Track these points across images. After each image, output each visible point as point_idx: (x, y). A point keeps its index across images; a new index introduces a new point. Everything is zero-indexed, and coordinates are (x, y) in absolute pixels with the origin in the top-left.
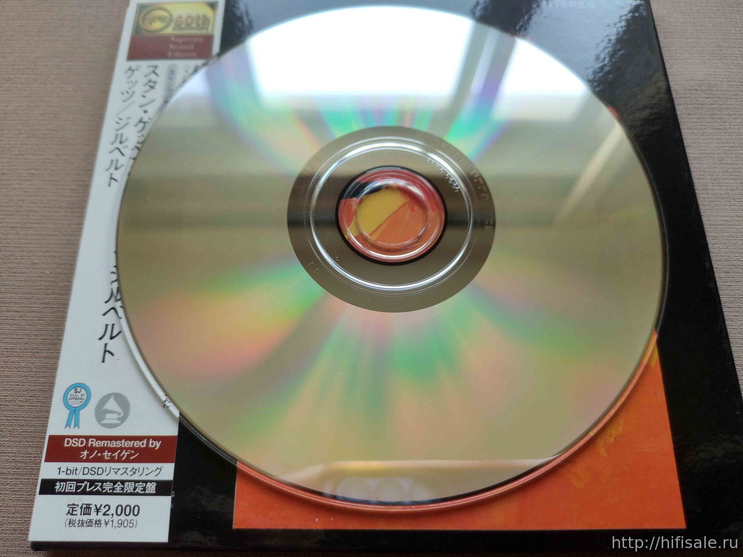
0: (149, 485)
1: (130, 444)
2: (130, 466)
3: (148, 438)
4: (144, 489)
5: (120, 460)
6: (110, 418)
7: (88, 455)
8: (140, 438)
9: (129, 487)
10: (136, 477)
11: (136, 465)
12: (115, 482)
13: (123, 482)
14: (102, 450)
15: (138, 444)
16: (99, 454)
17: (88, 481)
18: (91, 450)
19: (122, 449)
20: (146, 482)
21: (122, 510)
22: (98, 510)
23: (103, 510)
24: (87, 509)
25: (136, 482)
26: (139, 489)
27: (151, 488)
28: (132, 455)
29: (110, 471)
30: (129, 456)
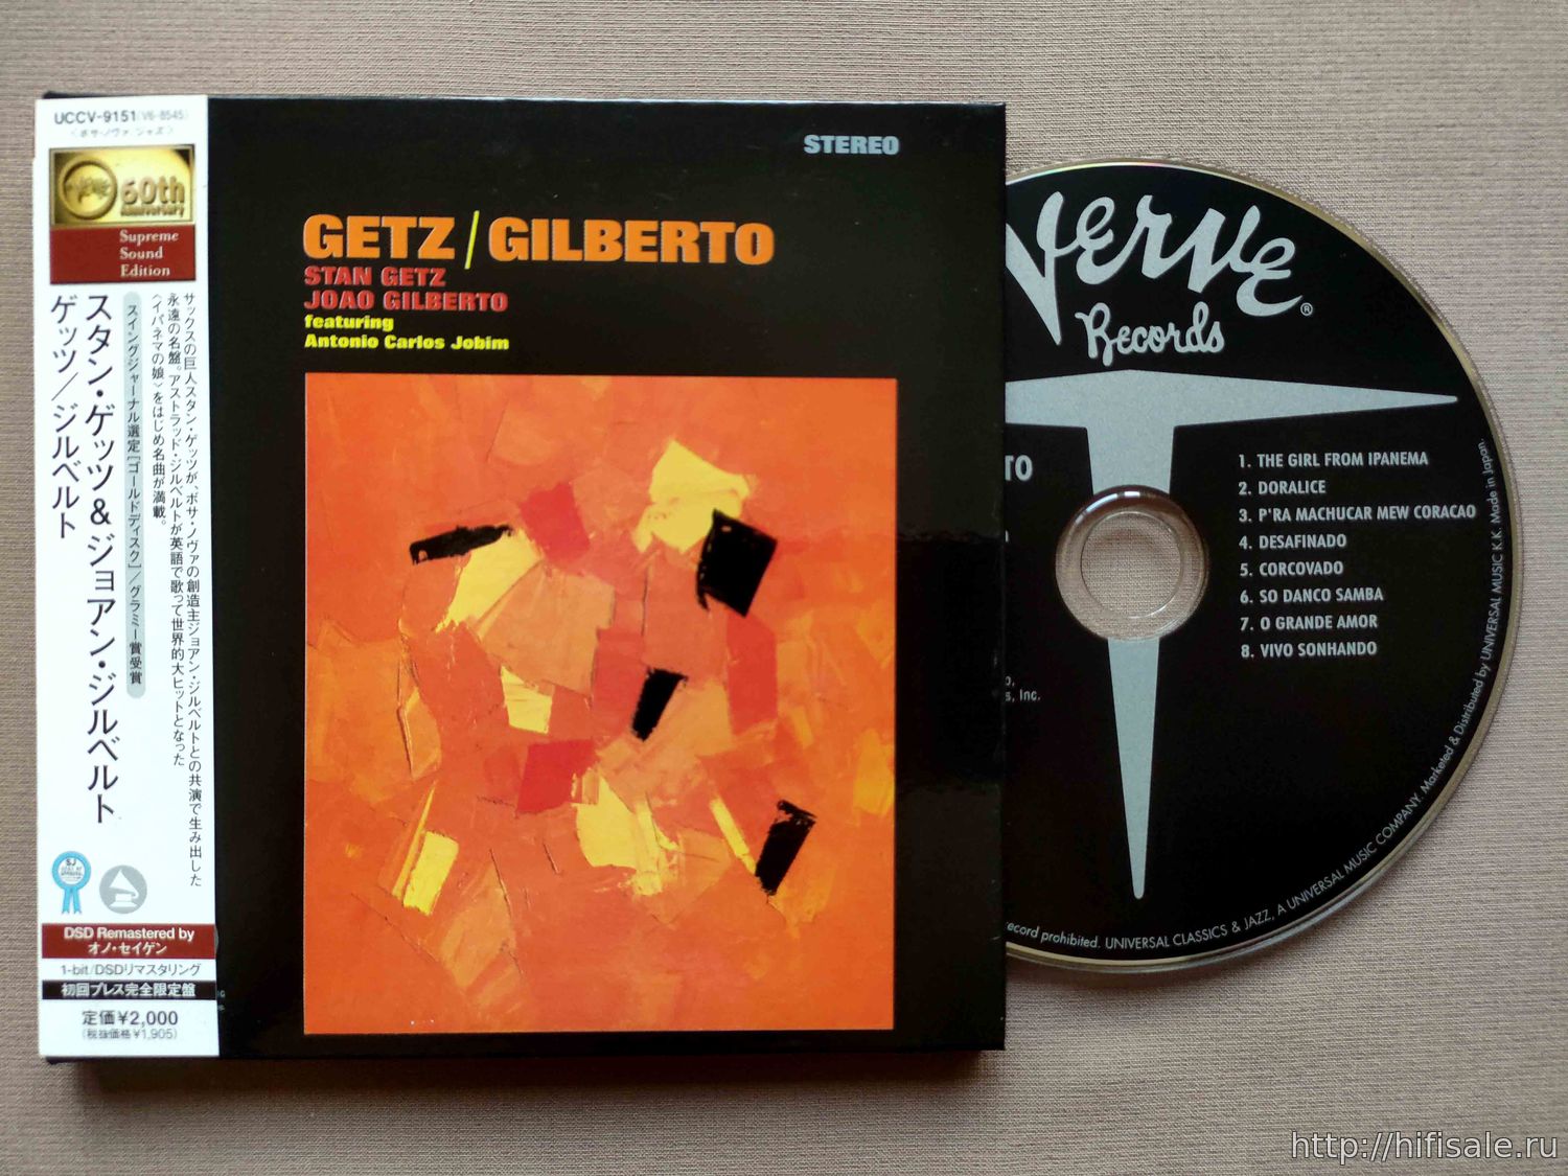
0: (185, 986)
1: (154, 934)
2: (158, 962)
3: (177, 927)
4: (180, 992)
5: (142, 955)
6: (122, 901)
7: (100, 950)
8: (167, 928)
9: (160, 990)
10: (167, 977)
11: (166, 962)
12: (140, 984)
13: (151, 984)
14: (117, 942)
15: (163, 935)
16: (114, 948)
17: (105, 982)
18: (103, 942)
19: (143, 941)
20: (181, 983)
21: (155, 1018)
22: (123, 1019)
23: (130, 1018)
24: (108, 1018)
25: (168, 983)
26: (173, 991)
27: (190, 990)
28: (157, 949)
29: (131, 969)
30: (154, 951)
